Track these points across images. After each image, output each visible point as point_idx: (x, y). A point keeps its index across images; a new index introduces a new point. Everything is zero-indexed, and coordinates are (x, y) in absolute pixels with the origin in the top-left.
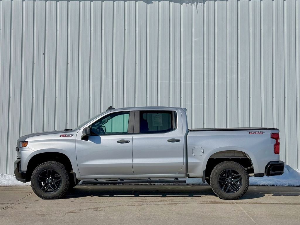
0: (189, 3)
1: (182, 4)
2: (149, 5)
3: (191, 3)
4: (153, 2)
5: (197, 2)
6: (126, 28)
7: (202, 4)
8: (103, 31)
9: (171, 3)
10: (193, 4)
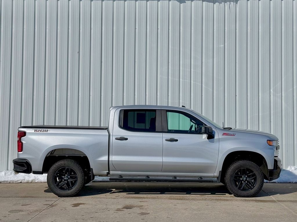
0: (222, 3)
1: (215, 4)
2: (182, 5)
3: (224, 3)
4: (186, 1)
5: (230, 1)
6: (159, 27)
7: (235, 3)
8: (137, 30)
9: (204, 3)
10: (226, 4)
